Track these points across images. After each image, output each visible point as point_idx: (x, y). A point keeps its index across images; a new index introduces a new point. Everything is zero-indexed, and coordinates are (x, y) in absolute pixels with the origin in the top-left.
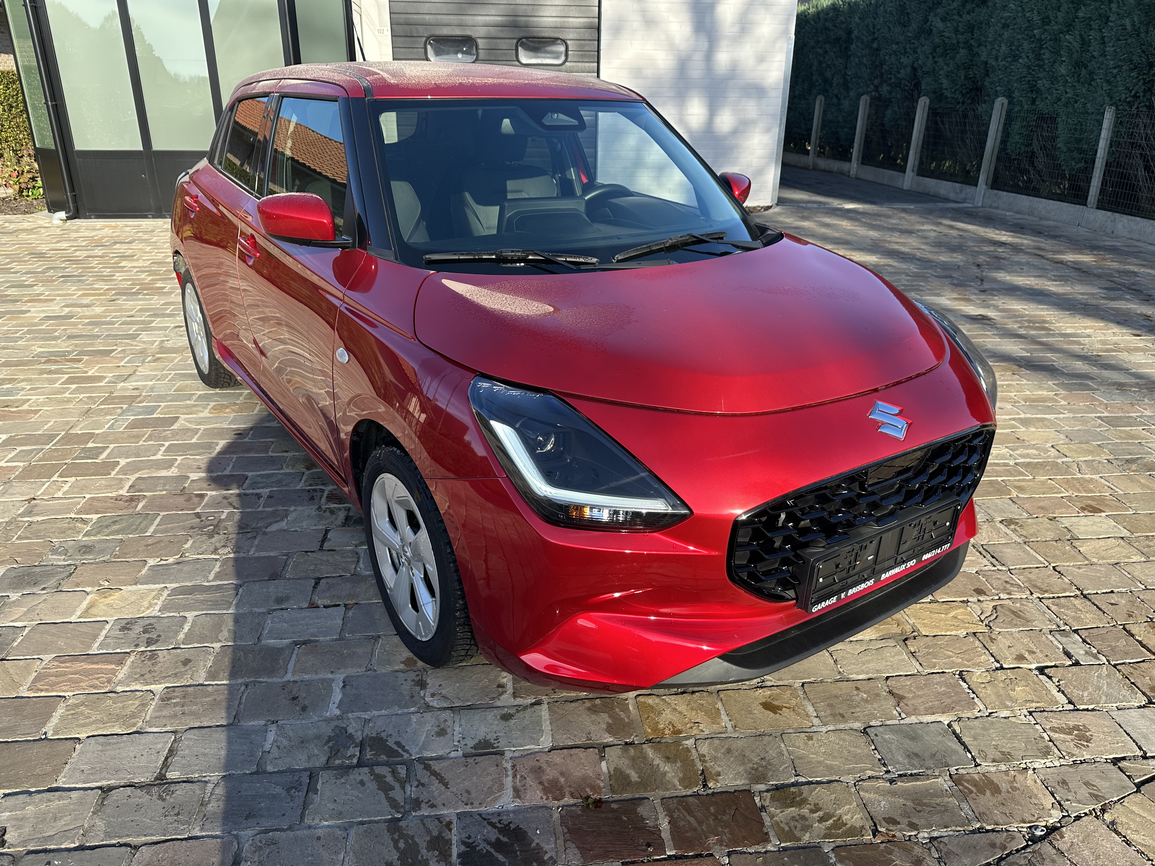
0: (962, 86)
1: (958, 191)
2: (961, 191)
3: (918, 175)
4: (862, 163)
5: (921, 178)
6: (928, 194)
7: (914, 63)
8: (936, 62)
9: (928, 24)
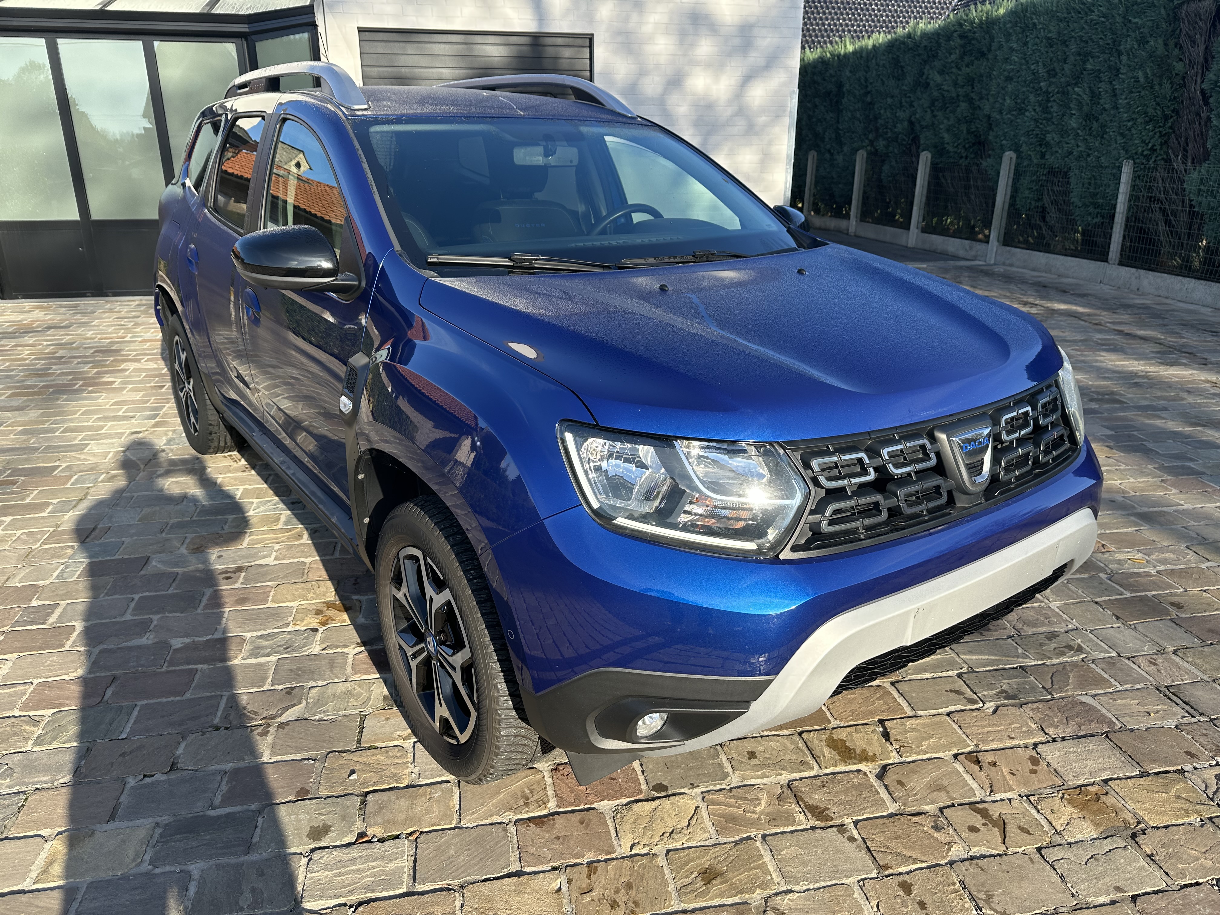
0: (964, 140)
1: (968, 248)
2: (971, 248)
3: (924, 232)
4: (861, 221)
5: (927, 235)
6: (935, 252)
7: (911, 117)
8: (935, 116)
9: (924, 77)
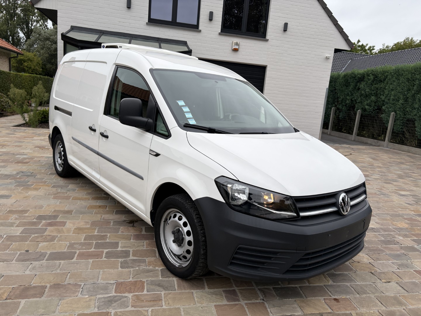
0: (374, 107)
1: (376, 142)
2: (377, 142)
3: (357, 136)
4: (332, 130)
5: (359, 137)
6: (363, 143)
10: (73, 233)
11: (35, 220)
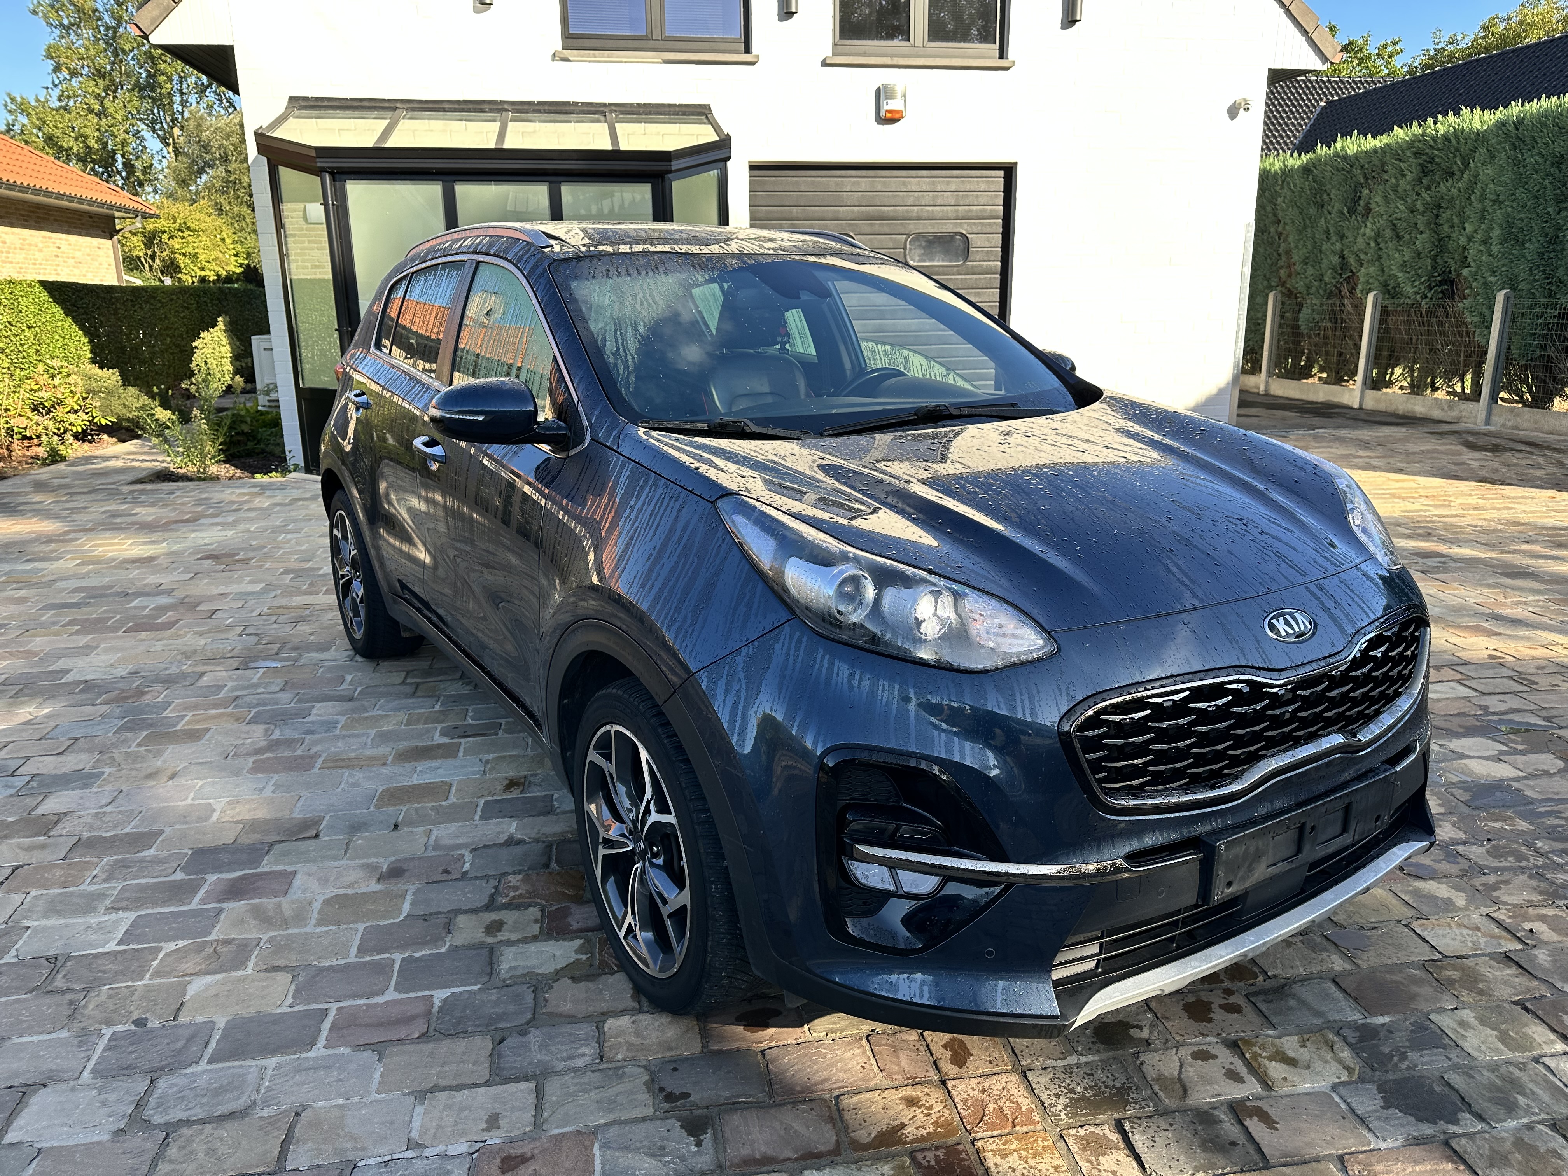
0: (1430, 277)
2: (1451, 408)
3: (1371, 387)
4: (1276, 376)
5: (1380, 392)
7: (1342, 251)
8: (1381, 249)
9: (1362, 203)
10: (320, 923)
11: (179, 876)
